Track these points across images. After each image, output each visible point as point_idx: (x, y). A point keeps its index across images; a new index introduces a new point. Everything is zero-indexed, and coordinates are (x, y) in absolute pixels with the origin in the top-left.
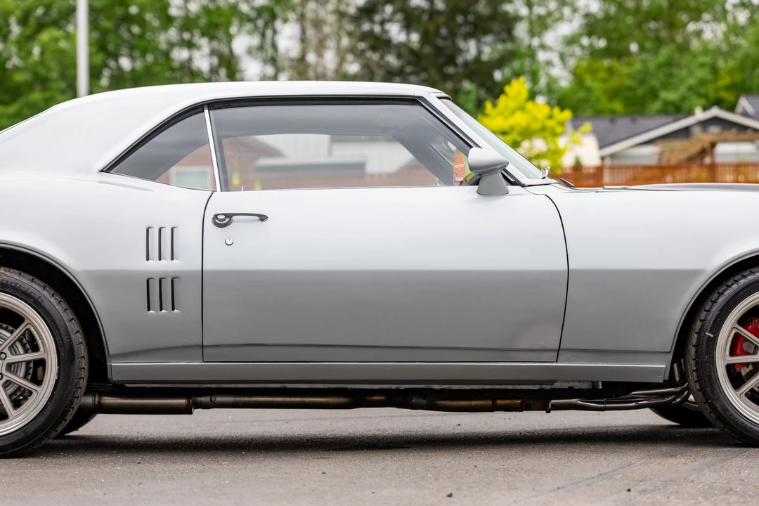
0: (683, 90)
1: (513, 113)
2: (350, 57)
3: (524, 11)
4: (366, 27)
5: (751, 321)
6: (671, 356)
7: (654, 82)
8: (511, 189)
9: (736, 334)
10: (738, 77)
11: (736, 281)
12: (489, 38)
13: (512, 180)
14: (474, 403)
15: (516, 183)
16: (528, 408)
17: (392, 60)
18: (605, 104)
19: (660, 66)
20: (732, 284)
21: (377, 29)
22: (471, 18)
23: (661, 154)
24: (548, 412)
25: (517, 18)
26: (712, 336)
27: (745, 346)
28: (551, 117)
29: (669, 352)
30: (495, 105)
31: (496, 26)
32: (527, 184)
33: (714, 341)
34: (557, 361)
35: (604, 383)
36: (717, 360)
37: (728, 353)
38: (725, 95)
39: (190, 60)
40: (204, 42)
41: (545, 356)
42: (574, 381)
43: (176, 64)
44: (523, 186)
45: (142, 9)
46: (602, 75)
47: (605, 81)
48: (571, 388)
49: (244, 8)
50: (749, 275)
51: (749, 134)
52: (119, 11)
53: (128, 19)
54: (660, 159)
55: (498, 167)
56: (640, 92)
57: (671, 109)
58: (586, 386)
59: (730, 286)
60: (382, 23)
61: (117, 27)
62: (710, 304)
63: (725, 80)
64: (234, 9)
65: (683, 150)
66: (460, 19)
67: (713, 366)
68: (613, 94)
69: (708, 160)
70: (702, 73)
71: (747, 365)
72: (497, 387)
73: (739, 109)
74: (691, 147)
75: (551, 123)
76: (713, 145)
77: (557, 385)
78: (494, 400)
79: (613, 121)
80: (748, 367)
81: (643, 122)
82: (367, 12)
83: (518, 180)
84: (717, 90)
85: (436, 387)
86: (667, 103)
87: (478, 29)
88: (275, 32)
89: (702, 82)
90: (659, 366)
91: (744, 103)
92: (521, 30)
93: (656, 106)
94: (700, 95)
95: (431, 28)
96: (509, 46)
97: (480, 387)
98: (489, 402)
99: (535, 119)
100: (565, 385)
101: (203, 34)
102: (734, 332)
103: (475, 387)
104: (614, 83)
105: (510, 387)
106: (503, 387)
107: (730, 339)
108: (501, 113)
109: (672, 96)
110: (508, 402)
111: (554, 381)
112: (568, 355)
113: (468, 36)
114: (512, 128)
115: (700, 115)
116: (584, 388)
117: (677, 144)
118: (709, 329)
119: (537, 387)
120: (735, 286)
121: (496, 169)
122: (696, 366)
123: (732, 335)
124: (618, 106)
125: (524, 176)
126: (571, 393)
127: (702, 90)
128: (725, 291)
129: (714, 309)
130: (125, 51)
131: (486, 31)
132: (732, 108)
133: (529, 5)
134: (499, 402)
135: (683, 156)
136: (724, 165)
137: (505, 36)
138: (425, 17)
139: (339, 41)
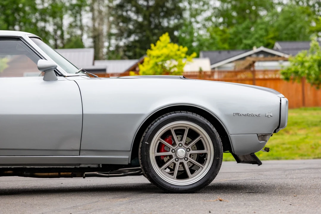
0: (253, 40)
1: (162, 48)
2: (113, 26)
3: (188, 7)
4: (120, 12)
5: (168, 137)
6: (131, 153)
7: (241, 36)
8: (59, 78)
9: (160, 143)
10: (277, 34)
11: (159, 119)
12: (172, 18)
13: (60, 74)
14: (50, 174)
15: (61, 75)
16: (75, 176)
17: (131, 27)
18: (221, 45)
19: (244, 29)
20: (158, 120)
21: (124, 14)
22: (165, 9)
23: (235, 67)
24: (84, 178)
25: (184, 9)
26: (148, 143)
27: (165, 148)
28: (179, 50)
29: (130, 151)
30: (155, 45)
31: (175, 12)
32: (66, 75)
33: (149, 146)
34: (79, 155)
35: (102, 165)
36: (150, 154)
37: (156, 151)
38: (271, 41)
39: (45, 27)
40: (51, 19)
41: (74, 153)
42: (90, 164)
43: (39, 29)
44: (65, 76)
45: (24, 5)
46: (219, 33)
47: (221, 35)
48: (89, 167)
49: (67, 4)
50: (165, 116)
51: (275, 58)
52: (15, 6)
53: (18, 10)
54: (235, 68)
55: (53, 68)
56: (235, 40)
57: (248, 47)
58: (95, 166)
59: (156, 121)
60: (127, 11)
61: (13, 13)
62: (147, 129)
63: (271, 35)
64: (63, 5)
65: (243, 64)
66: (160, 9)
67: (148, 157)
68: (224, 41)
69: (252, 69)
70: (262, 32)
71: (166, 156)
72: (55, 167)
73: (275, 48)
74: (246, 63)
75: (179, 53)
76: (254, 62)
77: (82, 166)
78: (59, 173)
79: (220, 52)
80: (167, 157)
81: (233, 53)
82: (120, 6)
83: (62, 74)
84: (268, 39)
85: (28, 167)
86: (246, 45)
87: (168, 14)
88: (81, 15)
89: (262, 36)
90: (126, 157)
91: (277, 45)
92: (186, 15)
93: (242, 46)
94: (261, 42)
95: (147, 13)
96: (181, 21)
97: (48, 167)
98: (57, 174)
99: (172, 51)
100: (87, 166)
101: (50, 16)
102: (159, 141)
103: (46, 167)
104: (225, 36)
105: (61, 167)
106: (58, 167)
107: (157, 145)
108: (158, 49)
109: (248, 42)
110: (66, 173)
111: (80, 164)
112: (84, 152)
113: (164, 17)
114: (162, 55)
115: (255, 50)
116: (95, 167)
117: (242, 62)
118: (147, 140)
119: (74, 167)
120: (158, 121)
121: (52, 69)
122: (141, 157)
123: (158, 143)
124: (226, 46)
125: (66, 72)
126: (89, 169)
127: (261, 39)
128: (154, 123)
129: (149, 131)
130: (17, 23)
131: (171, 15)
132: (272, 48)
133: (190, 3)
134: (62, 173)
135: (243, 67)
136: (259, 71)
137: (179, 16)
138: (145, 9)
139: (108, 19)
